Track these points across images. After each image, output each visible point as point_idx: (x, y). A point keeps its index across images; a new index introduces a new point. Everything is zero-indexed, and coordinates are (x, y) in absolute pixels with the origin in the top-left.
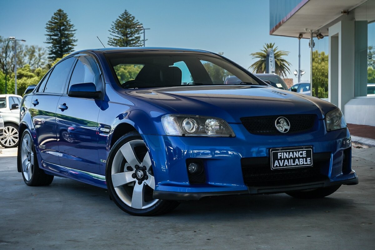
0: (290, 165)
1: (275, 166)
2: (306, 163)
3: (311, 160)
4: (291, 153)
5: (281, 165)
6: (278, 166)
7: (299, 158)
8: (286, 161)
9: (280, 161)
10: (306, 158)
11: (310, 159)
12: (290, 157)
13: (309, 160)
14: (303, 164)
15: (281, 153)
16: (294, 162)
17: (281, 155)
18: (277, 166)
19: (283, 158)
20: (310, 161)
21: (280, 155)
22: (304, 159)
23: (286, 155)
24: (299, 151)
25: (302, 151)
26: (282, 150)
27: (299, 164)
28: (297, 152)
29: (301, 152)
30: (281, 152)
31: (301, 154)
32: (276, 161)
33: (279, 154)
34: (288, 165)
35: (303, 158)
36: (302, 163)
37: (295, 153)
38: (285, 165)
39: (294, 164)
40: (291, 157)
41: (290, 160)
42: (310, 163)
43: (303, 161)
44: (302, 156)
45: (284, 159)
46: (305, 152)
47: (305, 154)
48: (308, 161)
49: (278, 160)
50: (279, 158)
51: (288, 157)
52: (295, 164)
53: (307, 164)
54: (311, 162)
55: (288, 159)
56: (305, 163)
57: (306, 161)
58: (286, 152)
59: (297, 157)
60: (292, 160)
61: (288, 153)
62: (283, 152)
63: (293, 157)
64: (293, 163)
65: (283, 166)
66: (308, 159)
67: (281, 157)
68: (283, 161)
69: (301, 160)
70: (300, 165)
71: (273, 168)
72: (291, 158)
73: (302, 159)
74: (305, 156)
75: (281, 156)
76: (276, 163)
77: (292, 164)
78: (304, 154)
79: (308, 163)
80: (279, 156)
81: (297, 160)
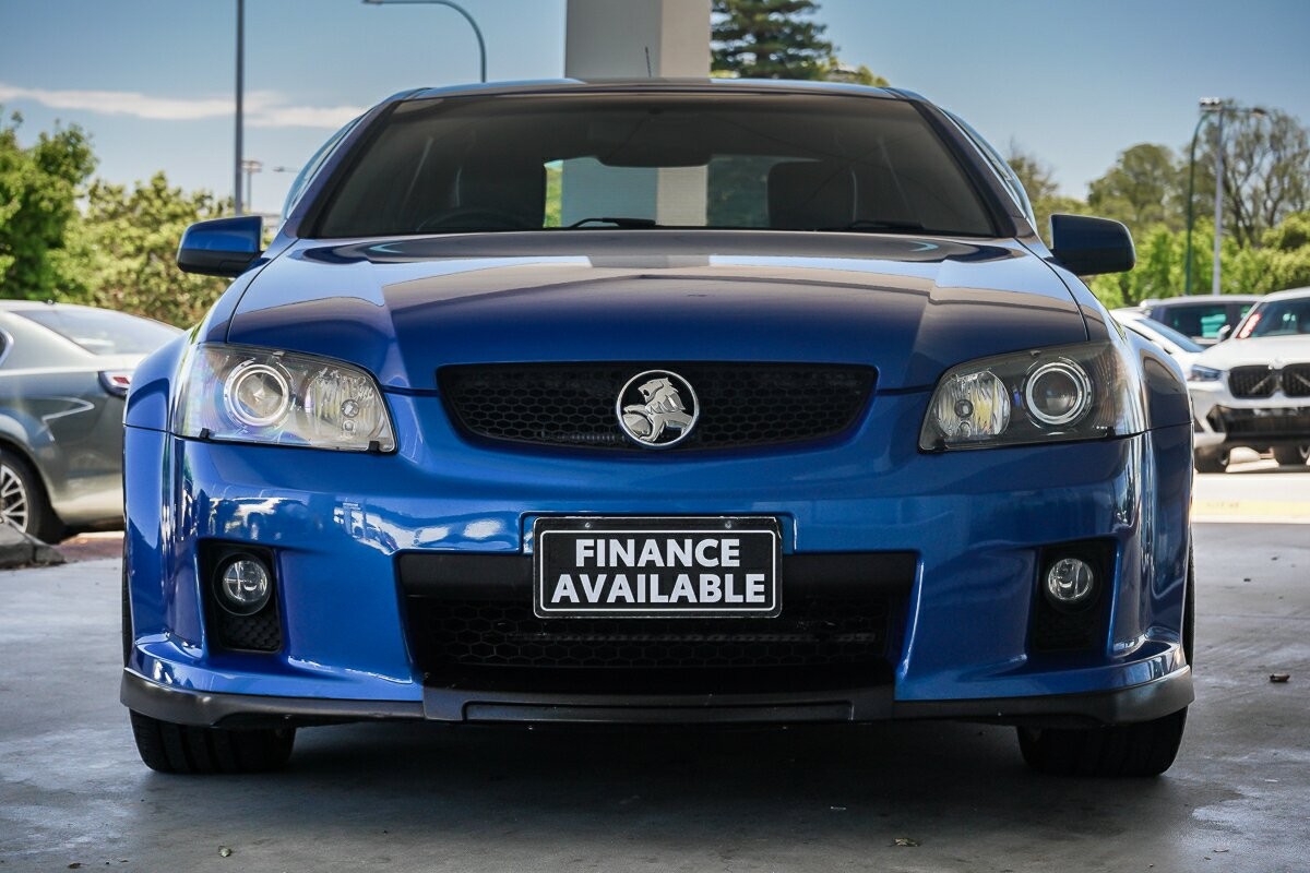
0: (642, 599)
1: (556, 599)
2: (739, 599)
3: (768, 583)
4: (651, 544)
5: (593, 597)
6: (575, 599)
7: (695, 572)
8: (621, 579)
9: (584, 578)
10: (739, 573)
11: (761, 577)
12: (642, 563)
13: (756, 583)
14: (722, 603)
15: (590, 543)
16: (665, 589)
17: (594, 548)
18: (565, 599)
19: (601, 563)
20: (761, 588)
21: (587, 548)
22: (729, 578)
23: (622, 552)
24: (697, 539)
25: (718, 537)
26: (596, 524)
27: (692, 599)
28: (688, 543)
29: (713, 543)
30: (596, 537)
31: (711, 553)
32: (566, 579)
33: (581, 544)
34: (630, 599)
35: (720, 571)
36: (717, 597)
37: (672, 545)
38: (611, 599)
39: (664, 599)
40: (651, 564)
41: (641, 578)
42: (761, 599)
43: (722, 587)
44: (714, 563)
45: (611, 572)
46: (736, 542)
47: (736, 553)
48: (751, 588)
49: (575, 574)
50: (580, 563)
51: (629, 561)
52: (674, 599)
53: (745, 604)
54: (767, 593)
55: (632, 574)
56: (731, 597)
57: (740, 588)
58: (623, 540)
59: (687, 562)
60: (655, 578)
61: (631, 543)
62: (607, 538)
63: (660, 563)
64: (661, 593)
65: (603, 601)
66: (750, 578)
67: (592, 562)
68: (602, 578)
69: (710, 583)
70: (699, 605)
71: (541, 609)
72: (650, 567)
73: (716, 579)
74: (736, 563)
75: (590, 553)
76: (565, 587)
77: (655, 598)
78: (726, 553)
79: (751, 598)
80: (581, 556)
81: (683, 579)
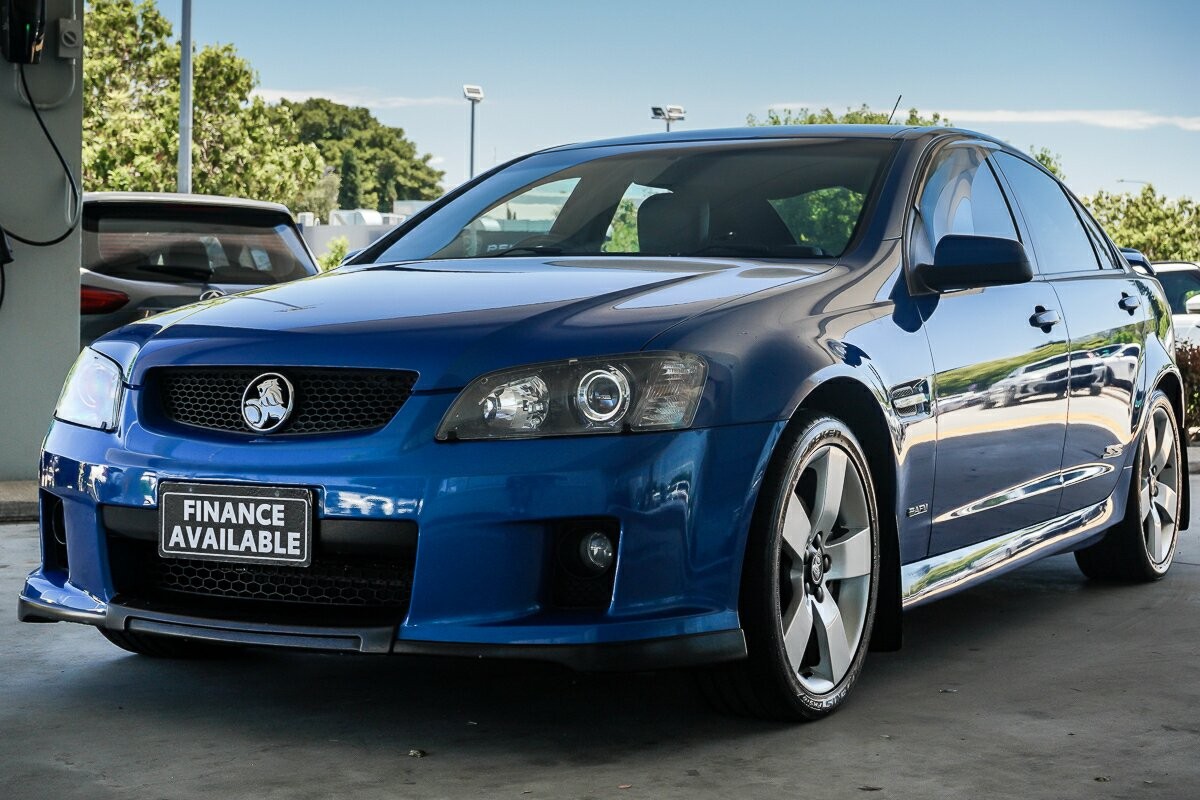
0: (223, 547)
1: (171, 544)
2: (283, 551)
3: (301, 540)
4: (229, 506)
5: (194, 544)
6: (183, 545)
7: (256, 528)
8: (210, 531)
9: (189, 530)
10: (284, 532)
11: (298, 535)
12: (223, 521)
13: (295, 539)
14: (272, 553)
15: (192, 502)
16: (238, 540)
17: (194, 507)
18: (177, 544)
19: (199, 519)
20: (297, 544)
21: (190, 507)
22: (277, 535)
23: (211, 511)
24: (258, 503)
25: (271, 503)
26: (196, 489)
27: (254, 550)
28: (252, 506)
29: (267, 507)
30: (195, 498)
31: (267, 515)
32: (177, 529)
33: (187, 503)
34: (215, 547)
35: (272, 529)
36: (268, 550)
37: (242, 506)
38: (204, 546)
39: (236, 548)
40: (228, 520)
41: (223, 531)
42: (297, 552)
43: (273, 541)
44: (266, 522)
45: (205, 526)
46: (282, 507)
47: (282, 515)
48: (291, 543)
49: (183, 525)
50: (186, 518)
51: (216, 519)
52: (242, 549)
53: (287, 555)
54: (301, 548)
55: (217, 527)
56: (279, 550)
57: (284, 544)
58: (212, 501)
59: (251, 521)
60: (231, 531)
61: (217, 504)
62: (202, 499)
63: (234, 521)
64: (235, 543)
65: (199, 547)
66: (291, 535)
67: (193, 516)
68: (199, 530)
69: (265, 538)
70: (258, 554)
71: (164, 552)
72: (228, 524)
73: (268, 534)
74: (282, 523)
75: (192, 511)
76: (177, 535)
77: (232, 547)
78: (276, 515)
79: (291, 551)
80: (187, 511)
81: (248, 534)
